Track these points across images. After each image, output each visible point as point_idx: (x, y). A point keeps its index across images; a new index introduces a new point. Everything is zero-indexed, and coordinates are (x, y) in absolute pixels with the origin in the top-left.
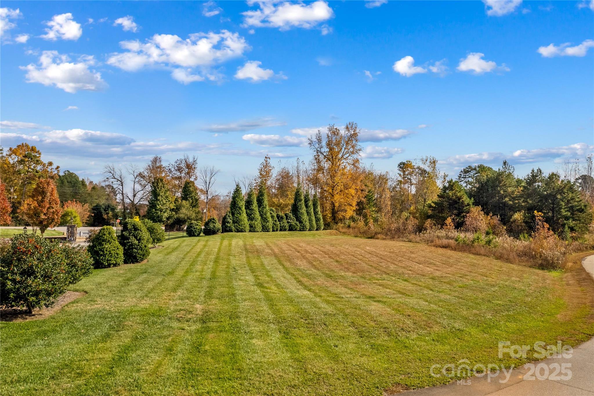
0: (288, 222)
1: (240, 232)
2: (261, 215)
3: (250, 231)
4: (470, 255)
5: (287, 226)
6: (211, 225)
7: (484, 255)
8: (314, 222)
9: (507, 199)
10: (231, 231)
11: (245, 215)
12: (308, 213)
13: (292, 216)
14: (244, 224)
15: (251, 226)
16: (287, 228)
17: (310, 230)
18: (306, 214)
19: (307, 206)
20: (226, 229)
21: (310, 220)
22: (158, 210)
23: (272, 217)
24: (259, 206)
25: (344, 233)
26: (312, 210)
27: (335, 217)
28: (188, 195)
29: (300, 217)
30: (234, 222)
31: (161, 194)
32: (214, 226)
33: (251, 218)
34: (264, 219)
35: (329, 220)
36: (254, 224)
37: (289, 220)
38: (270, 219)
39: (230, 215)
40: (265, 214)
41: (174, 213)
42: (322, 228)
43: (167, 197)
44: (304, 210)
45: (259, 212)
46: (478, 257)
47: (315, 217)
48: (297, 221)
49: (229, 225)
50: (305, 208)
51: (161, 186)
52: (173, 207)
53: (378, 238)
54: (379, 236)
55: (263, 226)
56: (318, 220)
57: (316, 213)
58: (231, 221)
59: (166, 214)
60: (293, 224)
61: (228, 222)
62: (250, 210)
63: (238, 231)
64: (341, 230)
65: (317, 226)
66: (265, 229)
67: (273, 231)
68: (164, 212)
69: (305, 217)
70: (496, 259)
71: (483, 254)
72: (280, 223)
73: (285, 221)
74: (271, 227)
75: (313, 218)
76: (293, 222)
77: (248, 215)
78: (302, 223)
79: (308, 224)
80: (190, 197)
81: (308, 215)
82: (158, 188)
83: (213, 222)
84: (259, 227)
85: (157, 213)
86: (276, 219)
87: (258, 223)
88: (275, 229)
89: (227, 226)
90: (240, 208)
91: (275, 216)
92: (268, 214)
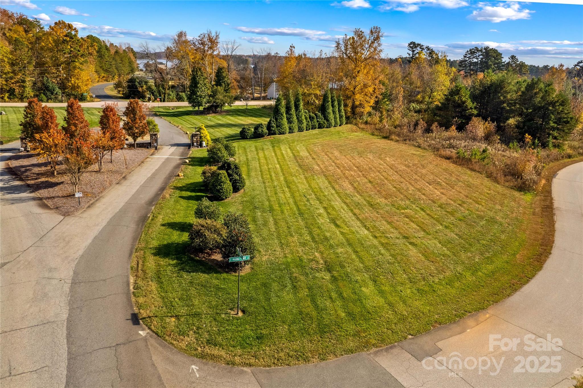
0: (318, 121)
1: (282, 134)
2: (298, 118)
3: (289, 133)
4: (467, 170)
5: (317, 124)
6: (260, 130)
7: (478, 172)
8: (338, 120)
9: (505, 105)
10: (275, 134)
11: (285, 119)
12: (334, 112)
13: (321, 116)
14: (285, 128)
15: (290, 129)
16: (317, 126)
17: (335, 126)
18: (332, 113)
19: (333, 106)
20: (271, 133)
21: (335, 118)
22: (198, 96)
23: (306, 118)
24: (296, 111)
25: (363, 129)
26: (337, 109)
27: (354, 111)
28: (221, 80)
29: (327, 116)
30: (277, 126)
31: (200, 82)
32: (262, 130)
33: (290, 121)
34: (300, 122)
35: (349, 114)
36: (292, 127)
37: (319, 120)
38: (304, 121)
39: (274, 121)
40: (301, 117)
41: (211, 98)
42: (345, 123)
43: (205, 84)
44: (330, 110)
45: (296, 115)
46: (473, 173)
47: (339, 115)
48: (325, 120)
49: (273, 129)
50: (331, 108)
51: (200, 75)
52: (210, 93)
53: (392, 140)
54: (393, 137)
55: (299, 127)
56: (341, 117)
57: (340, 111)
58: (275, 126)
59: (205, 100)
60: (322, 122)
61: (273, 127)
62: (289, 114)
63: (280, 134)
64: (360, 126)
65: (340, 122)
66: (300, 130)
67: (307, 130)
68: (204, 98)
69: (331, 116)
70: (487, 177)
71: (477, 170)
72: (311, 123)
73: (315, 120)
74: (305, 128)
75: (338, 116)
76: (322, 120)
77: (288, 119)
78: (329, 121)
79: (333, 121)
80: (223, 83)
81: (333, 114)
82: (197, 77)
83: (261, 127)
84: (296, 130)
85: (197, 99)
86: (309, 120)
87: (295, 125)
88: (308, 129)
89: (272, 130)
90: (282, 115)
91: (308, 117)
92: (303, 117)
